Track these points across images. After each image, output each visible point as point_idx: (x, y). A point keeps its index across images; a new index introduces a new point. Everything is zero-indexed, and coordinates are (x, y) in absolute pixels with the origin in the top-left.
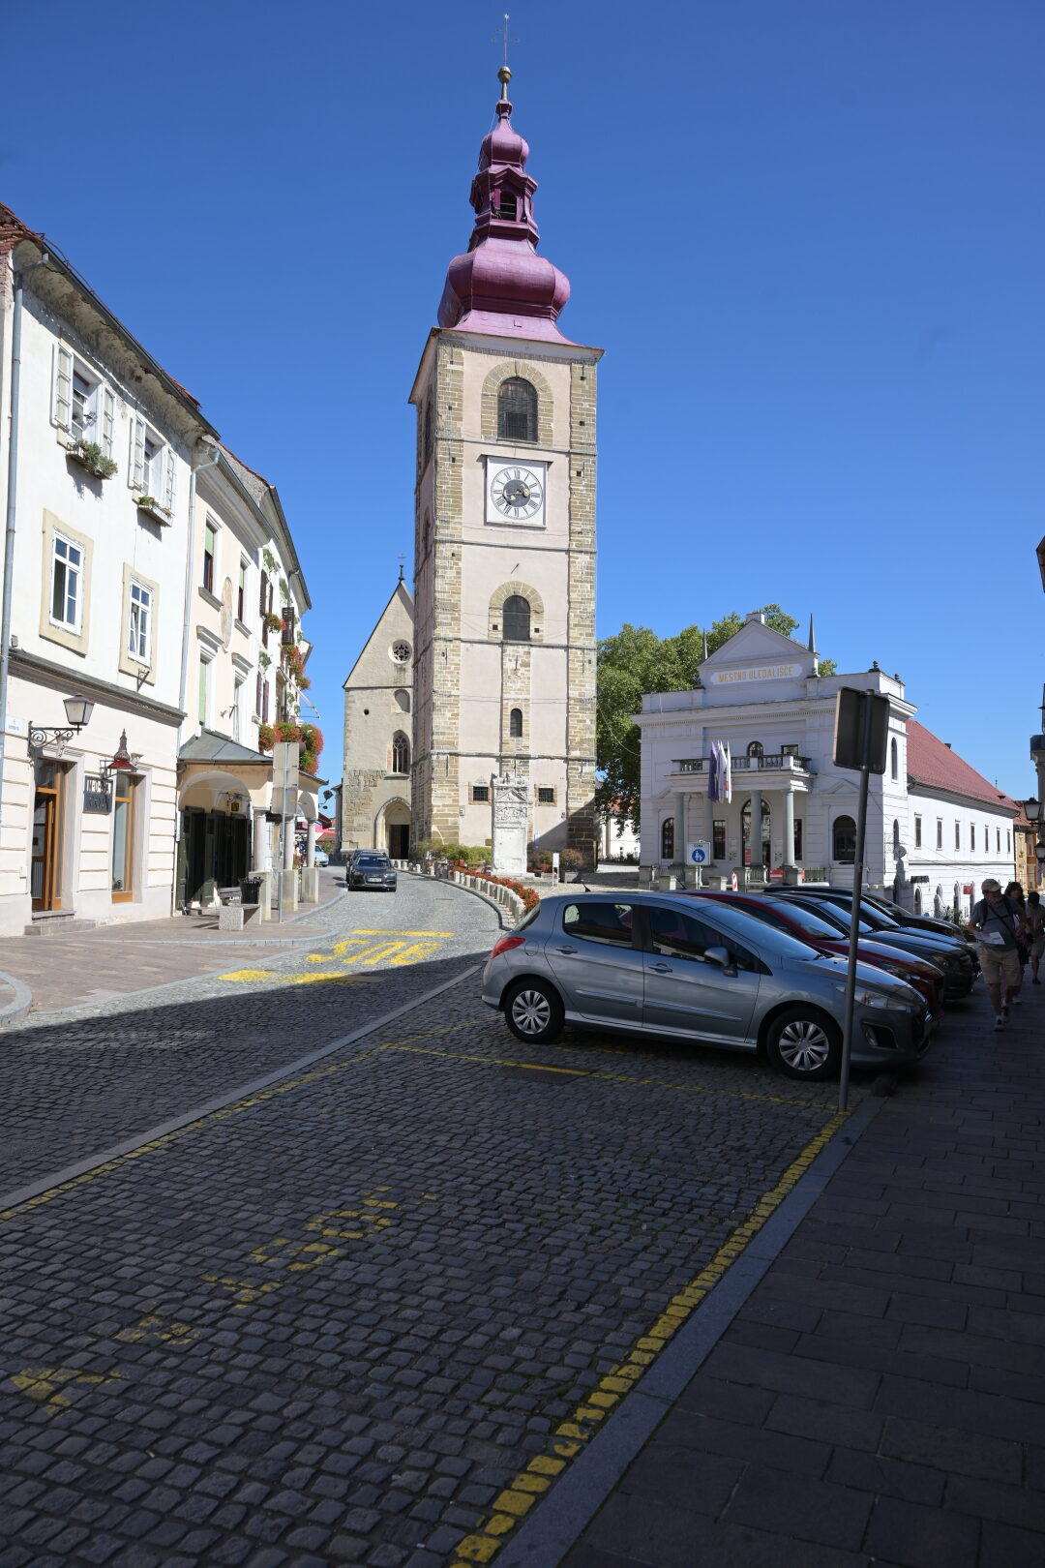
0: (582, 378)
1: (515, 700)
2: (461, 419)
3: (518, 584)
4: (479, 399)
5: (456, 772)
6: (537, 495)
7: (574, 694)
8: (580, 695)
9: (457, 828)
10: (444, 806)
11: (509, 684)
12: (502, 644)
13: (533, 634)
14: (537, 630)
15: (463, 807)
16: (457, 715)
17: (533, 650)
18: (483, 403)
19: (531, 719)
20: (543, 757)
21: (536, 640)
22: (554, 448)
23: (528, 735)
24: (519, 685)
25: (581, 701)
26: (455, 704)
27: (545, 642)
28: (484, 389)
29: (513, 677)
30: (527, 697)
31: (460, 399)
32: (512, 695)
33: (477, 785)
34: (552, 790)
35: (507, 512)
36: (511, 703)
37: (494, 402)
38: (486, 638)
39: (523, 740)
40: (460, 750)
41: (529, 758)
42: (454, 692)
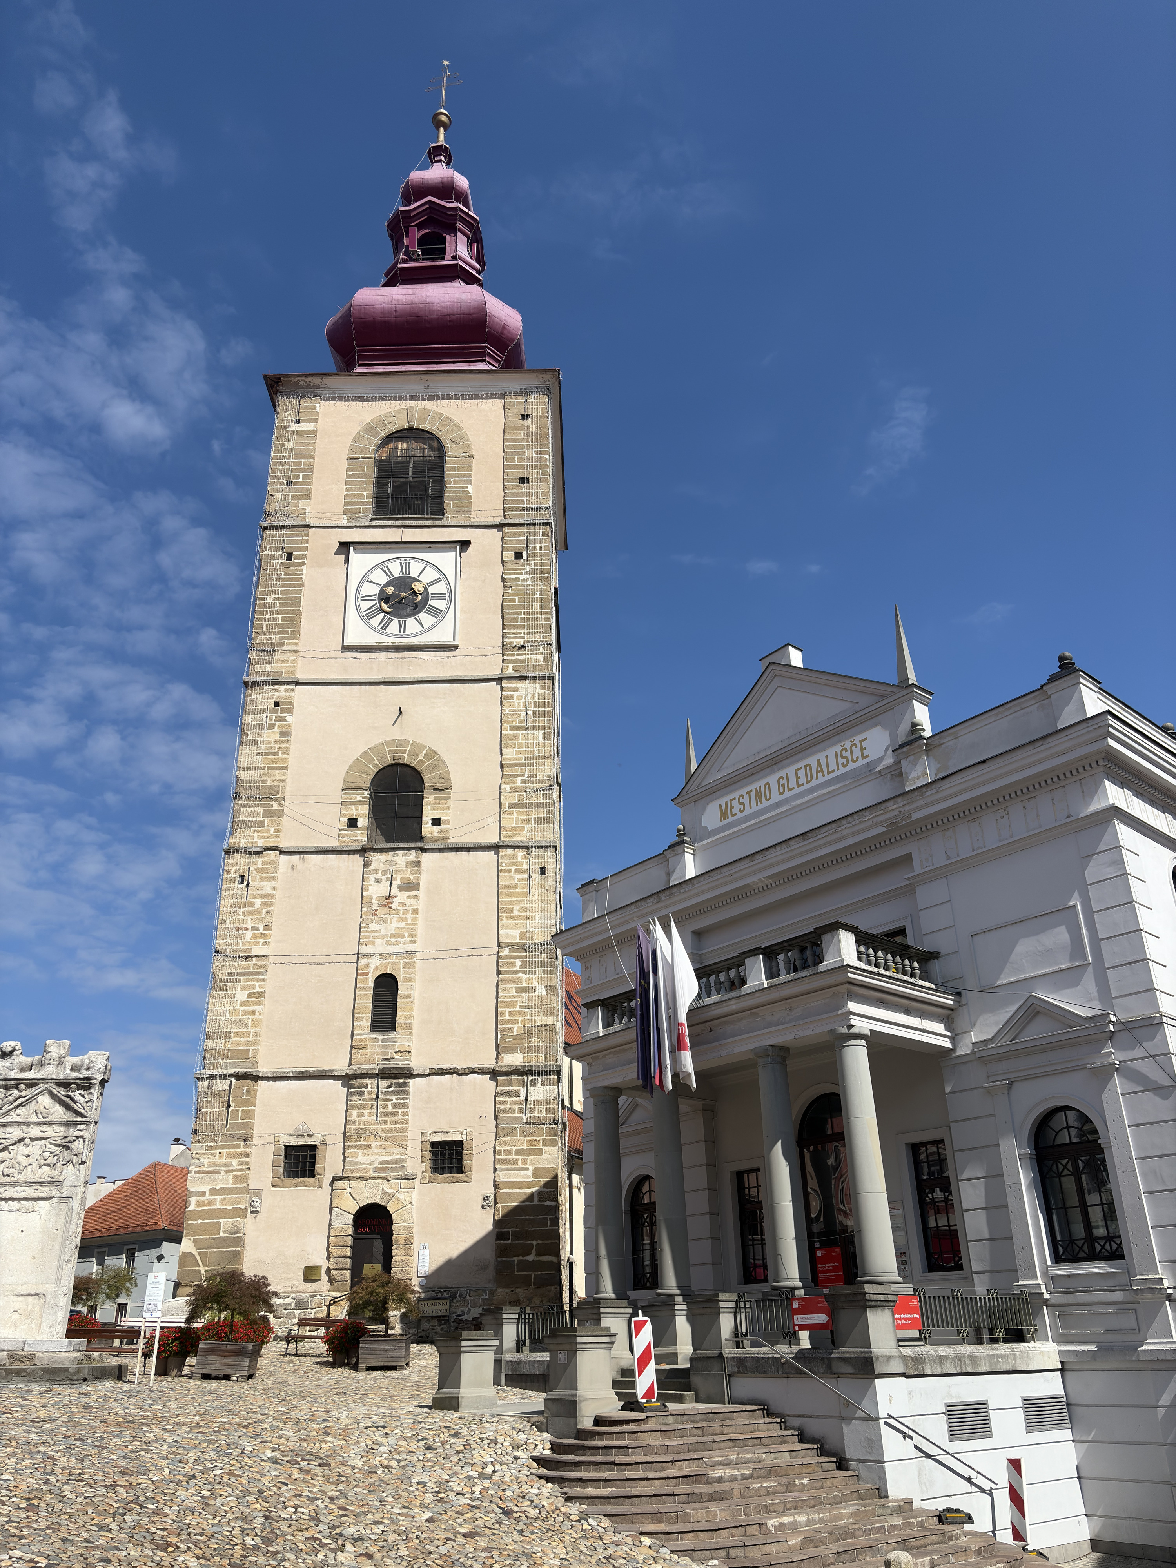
0: (524, 417)
1: (384, 956)
2: (308, 497)
3: (401, 743)
4: (343, 466)
5: (249, 1114)
6: (441, 597)
7: (511, 935)
8: (522, 936)
9: (239, 1242)
10: (213, 1191)
11: (373, 926)
12: (363, 851)
13: (428, 829)
14: (436, 822)
15: (258, 1193)
16: (262, 994)
17: (426, 858)
18: (348, 470)
19: (416, 995)
20: (441, 1072)
21: (433, 839)
22: (474, 521)
23: (409, 1027)
24: (394, 925)
25: (524, 948)
26: (260, 974)
27: (453, 841)
28: (352, 450)
29: (382, 911)
30: (411, 948)
31: (310, 469)
32: (379, 947)
33: (294, 1141)
34: (460, 1143)
35: (385, 627)
36: (375, 962)
37: (369, 469)
38: (333, 843)
39: (399, 1039)
40: (263, 1068)
41: (408, 1074)
42: (256, 951)
